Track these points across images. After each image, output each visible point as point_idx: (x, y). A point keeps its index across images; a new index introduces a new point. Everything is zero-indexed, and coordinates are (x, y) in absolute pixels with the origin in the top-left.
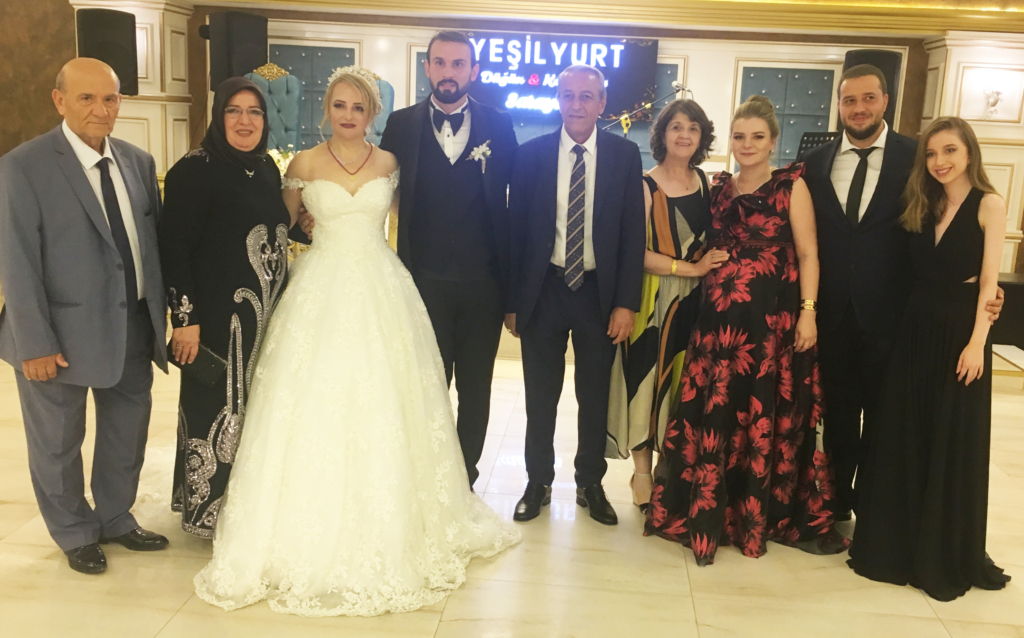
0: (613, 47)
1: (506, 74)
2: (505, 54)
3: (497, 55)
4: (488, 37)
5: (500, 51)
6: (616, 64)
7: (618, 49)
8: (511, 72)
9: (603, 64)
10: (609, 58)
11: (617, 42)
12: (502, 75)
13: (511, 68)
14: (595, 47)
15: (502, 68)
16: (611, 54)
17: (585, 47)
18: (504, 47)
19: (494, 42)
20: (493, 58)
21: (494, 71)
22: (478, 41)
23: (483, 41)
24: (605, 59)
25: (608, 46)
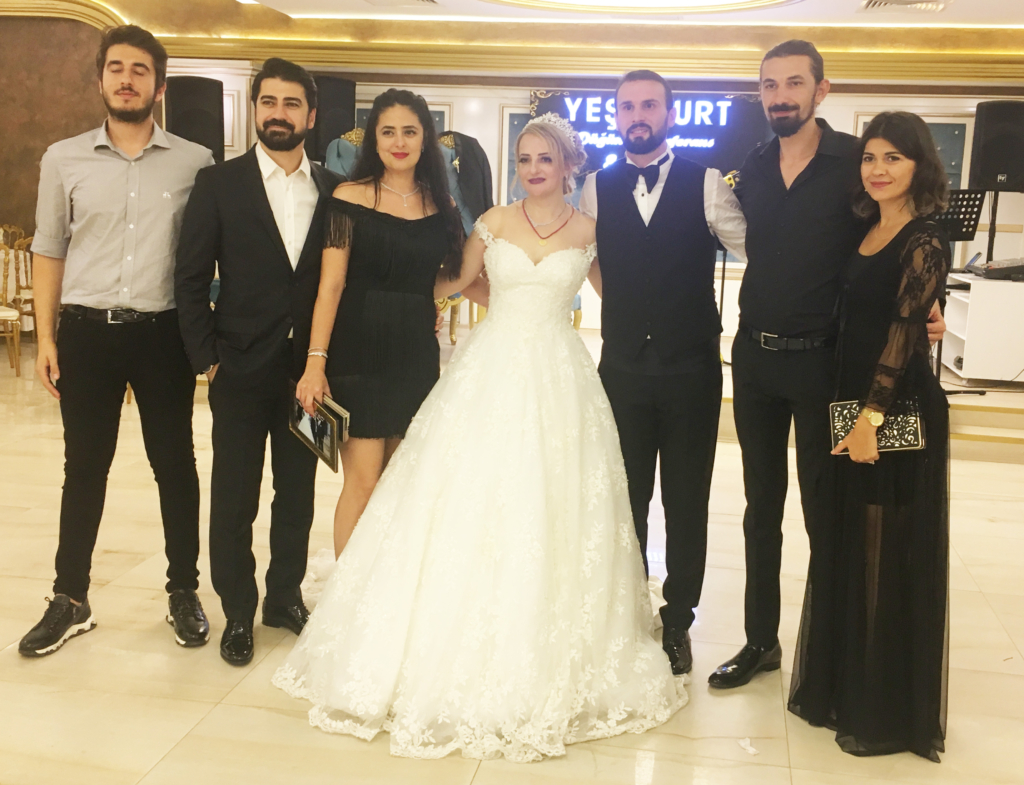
0: (719, 104)
1: (604, 134)
2: (603, 112)
3: (595, 115)
4: (585, 96)
5: (598, 110)
6: (723, 121)
7: (724, 106)
8: (609, 132)
9: (708, 122)
10: (715, 116)
11: (722, 98)
12: (600, 136)
13: (609, 128)
14: (699, 104)
15: (600, 128)
16: (717, 111)
17: (688, 104)
18: (602, 106)
19: (591, 101)
20: (590, 118)
21: (591, 132)
22: (574, 101)
23: (579, 101)
24: (711, 117)
25: (714, 103)
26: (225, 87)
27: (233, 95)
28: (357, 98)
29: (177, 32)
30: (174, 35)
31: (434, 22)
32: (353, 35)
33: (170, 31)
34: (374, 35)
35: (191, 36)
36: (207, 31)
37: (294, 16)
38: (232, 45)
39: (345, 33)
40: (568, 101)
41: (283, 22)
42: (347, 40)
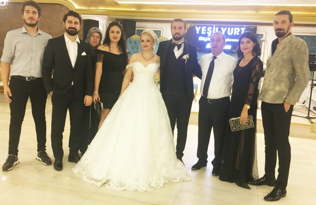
0: (242, 29)
1: (207, 38)
2: (207, 31)
3: (204, 32)
4: (202, 26)
5: (205, 30)
7: (243, 29)
8: (208, 37)
9: (238, 34)
10: (240, 32)
11: (242, 27)
12: (205, 38)
13: (208, 36)
14: (236, 29)
15: (206, 36)
16: (241, 31)
17: (232, 29)
18: (207, 29)
19: (203, 28)
20: (203, 33)
21: (203, 37)
22: (198, 28)
23: (200, 28)
24: (239, 33)
25: (240, 28)
26: (99, 23)
27: (102, 25)
28: (136, 26)
29: (87, 7)
30: (87, 8)
31: (158, 4)
32: (136, 8)
33: (86, 7)
34: (142, 8)
35: (91, 8)
36: (96, 7)
37: (119, 3)
38: (102, 11)
39: (133, 8)
40: (196, 28)
41: (117, 4)
42: (134, 10)
